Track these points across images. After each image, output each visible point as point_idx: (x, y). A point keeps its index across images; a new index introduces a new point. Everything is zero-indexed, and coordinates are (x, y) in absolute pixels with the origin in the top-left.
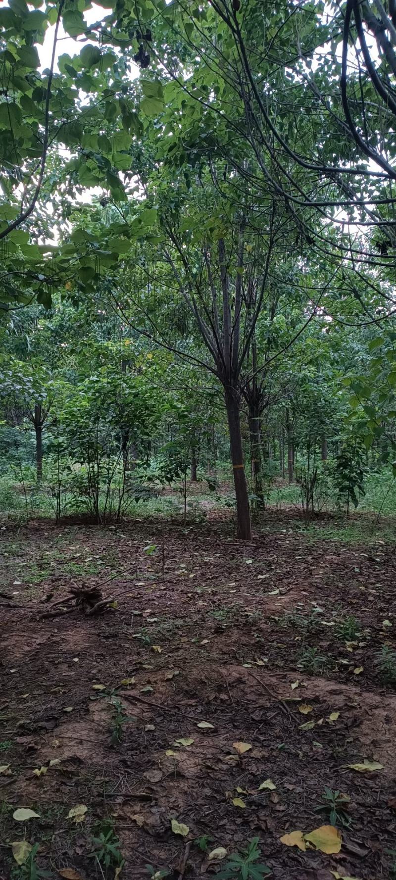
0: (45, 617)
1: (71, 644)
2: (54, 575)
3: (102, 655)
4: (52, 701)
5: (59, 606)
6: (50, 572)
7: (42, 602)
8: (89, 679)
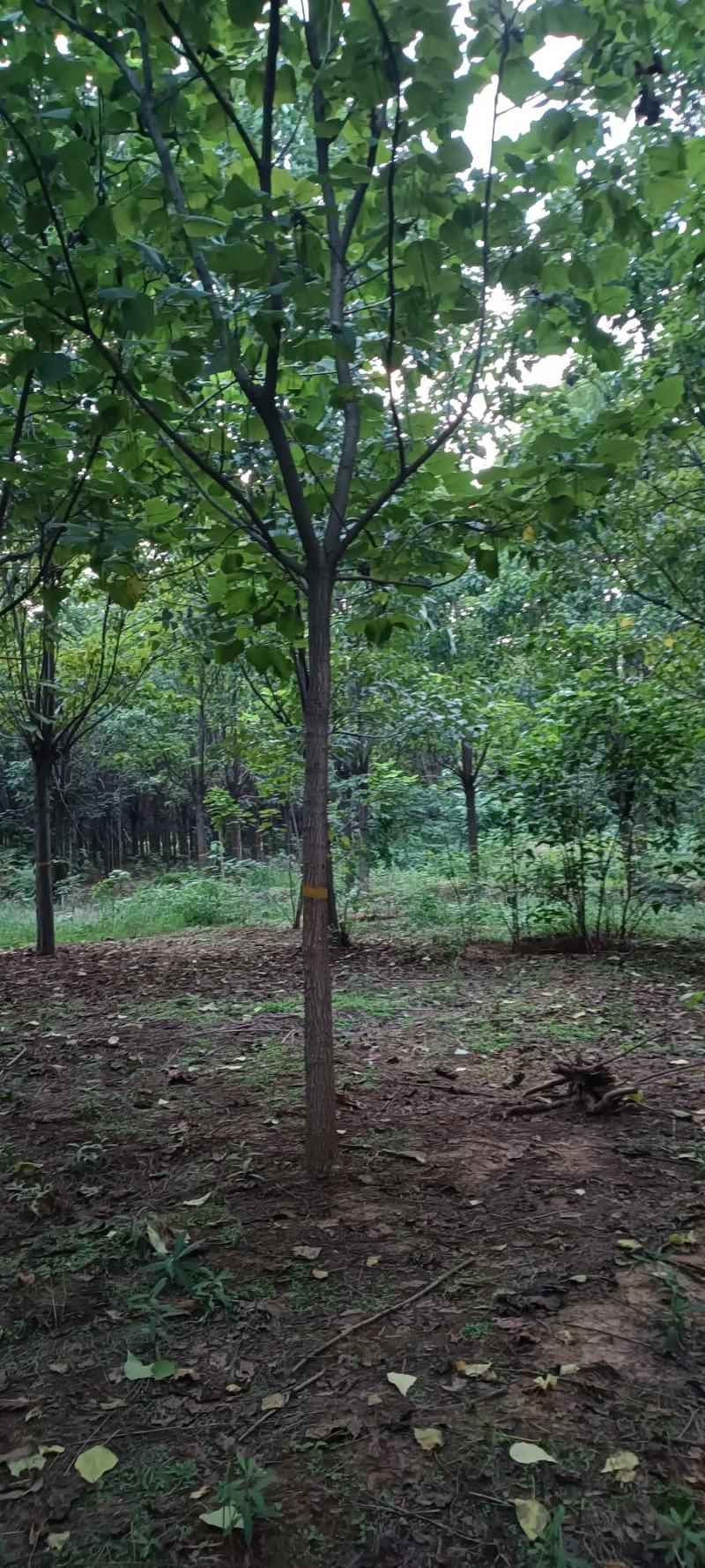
0: (515, 1113)
1: (568, 1164)
2: (520, 1040)
3: (626, 1186)
4: (547, 1260)
5: (538, 1095)
6: (515, 1035)
7: (506, 1087)
8: (609, 1227)
